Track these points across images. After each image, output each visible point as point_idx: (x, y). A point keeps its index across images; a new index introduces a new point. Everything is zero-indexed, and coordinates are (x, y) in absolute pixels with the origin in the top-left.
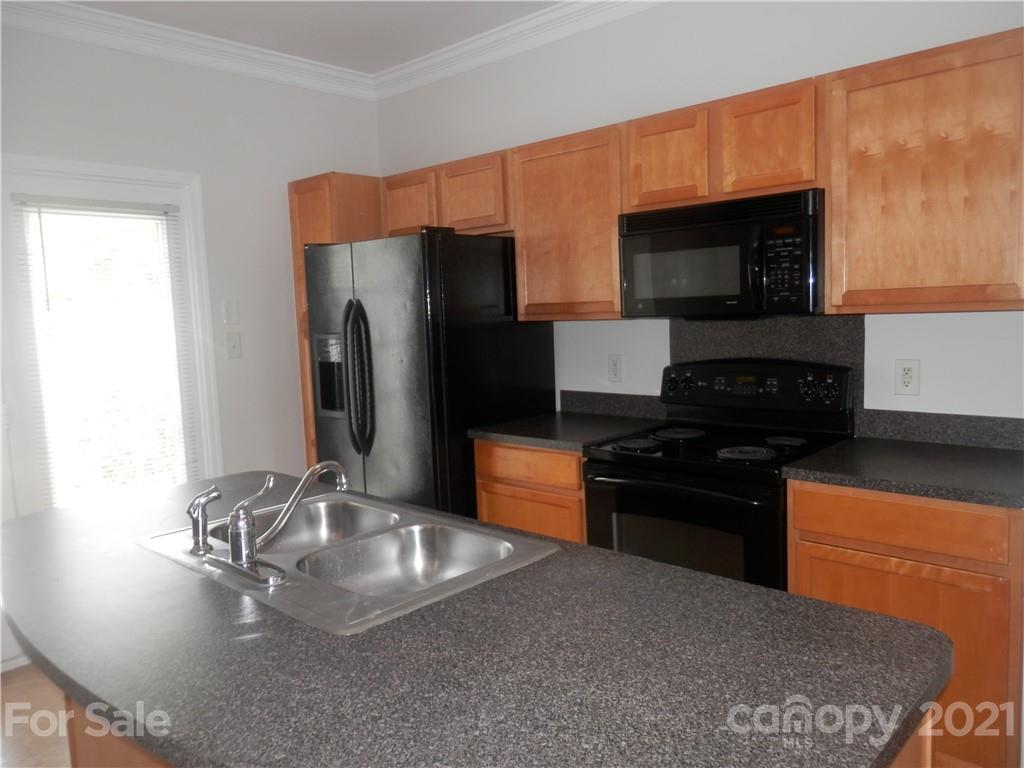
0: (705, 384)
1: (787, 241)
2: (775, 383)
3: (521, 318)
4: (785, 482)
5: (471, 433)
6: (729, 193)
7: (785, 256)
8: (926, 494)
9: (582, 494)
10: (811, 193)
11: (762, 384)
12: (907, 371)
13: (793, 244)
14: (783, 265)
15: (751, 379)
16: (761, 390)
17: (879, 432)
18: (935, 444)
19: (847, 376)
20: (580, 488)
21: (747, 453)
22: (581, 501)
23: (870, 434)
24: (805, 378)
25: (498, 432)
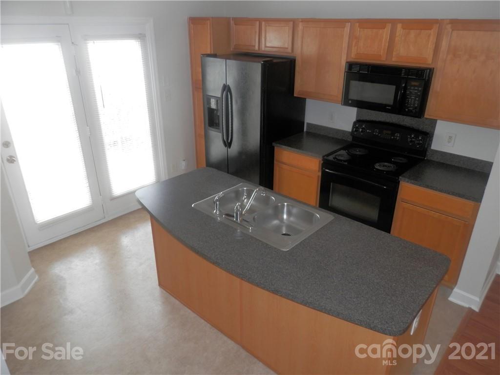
0: (370, 131)
1: (416, 88)
2: (398, 135)
3: (295, 95)
4: (399, 182)
5: (274, 144)
6: (394, 61)
7: (414, 94)
8: (449, 194)
9: (320, 174)
10: (428, 70)
11: (393, 134)
12: (450, 138)
13: (418, 90)
14: (412, 97)
15: (389, 132)
16: (392, 137)
17: (435, 158)
18: (454, 166)
19: (427, 136)
20: (319, 171)
21: (386, 166)
22: (318, 176)
23: (432, 159)
24: (411, 136)
25: (285, 145)
